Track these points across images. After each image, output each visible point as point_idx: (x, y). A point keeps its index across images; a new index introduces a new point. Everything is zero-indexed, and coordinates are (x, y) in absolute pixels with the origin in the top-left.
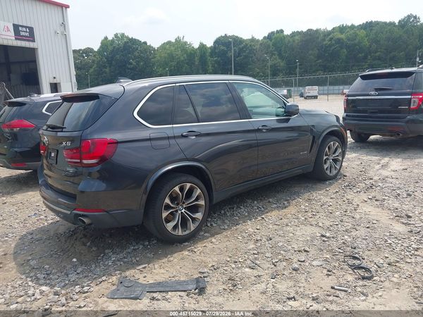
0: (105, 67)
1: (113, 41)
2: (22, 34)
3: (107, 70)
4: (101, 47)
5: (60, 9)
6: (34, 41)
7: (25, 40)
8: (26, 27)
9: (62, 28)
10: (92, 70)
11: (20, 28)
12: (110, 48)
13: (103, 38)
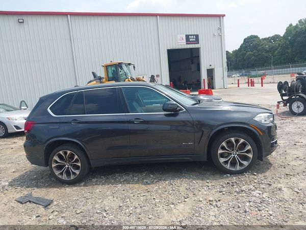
0: (288, 48)
1: (297, 26)
2: (191, 40)
3: (289, 51)
4: (286, 33)
5: (218, 18)
6: (198, 43)
7: (192, 44)
8: (193, 35)
9: (219, 31)
10: (276, 52)
11: (190, 37)
12: (294, 33)
13: (288, 26)
